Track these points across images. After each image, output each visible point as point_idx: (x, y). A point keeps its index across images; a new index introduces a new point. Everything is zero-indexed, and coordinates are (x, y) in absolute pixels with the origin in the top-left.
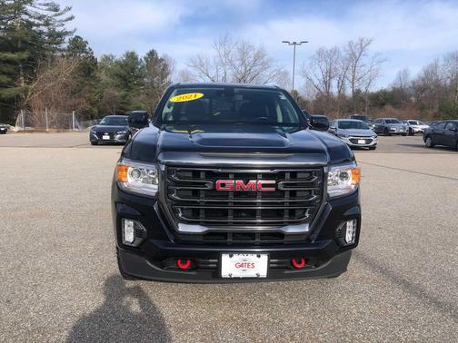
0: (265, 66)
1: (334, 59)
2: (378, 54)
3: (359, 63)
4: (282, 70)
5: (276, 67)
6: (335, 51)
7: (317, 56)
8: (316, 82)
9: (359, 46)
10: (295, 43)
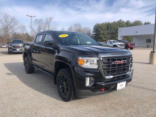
0: (16, 23)
1: (41, 23)
2: (55, 22)
3: (50, 25)
4: (23, 25)
5: (20, 24)
6: (41, 20)
7: (35, 21)
8: (36, 30)
9: (49, 19)
10: (31, 16)
